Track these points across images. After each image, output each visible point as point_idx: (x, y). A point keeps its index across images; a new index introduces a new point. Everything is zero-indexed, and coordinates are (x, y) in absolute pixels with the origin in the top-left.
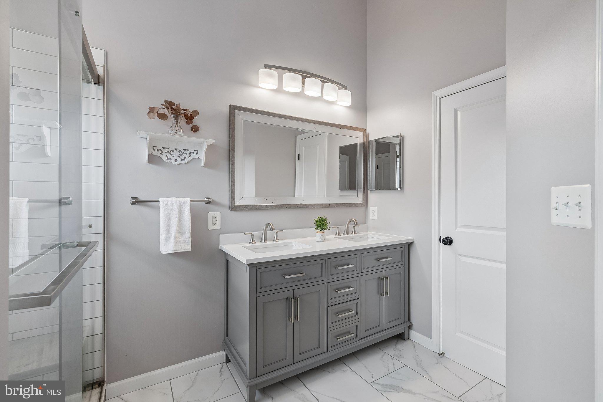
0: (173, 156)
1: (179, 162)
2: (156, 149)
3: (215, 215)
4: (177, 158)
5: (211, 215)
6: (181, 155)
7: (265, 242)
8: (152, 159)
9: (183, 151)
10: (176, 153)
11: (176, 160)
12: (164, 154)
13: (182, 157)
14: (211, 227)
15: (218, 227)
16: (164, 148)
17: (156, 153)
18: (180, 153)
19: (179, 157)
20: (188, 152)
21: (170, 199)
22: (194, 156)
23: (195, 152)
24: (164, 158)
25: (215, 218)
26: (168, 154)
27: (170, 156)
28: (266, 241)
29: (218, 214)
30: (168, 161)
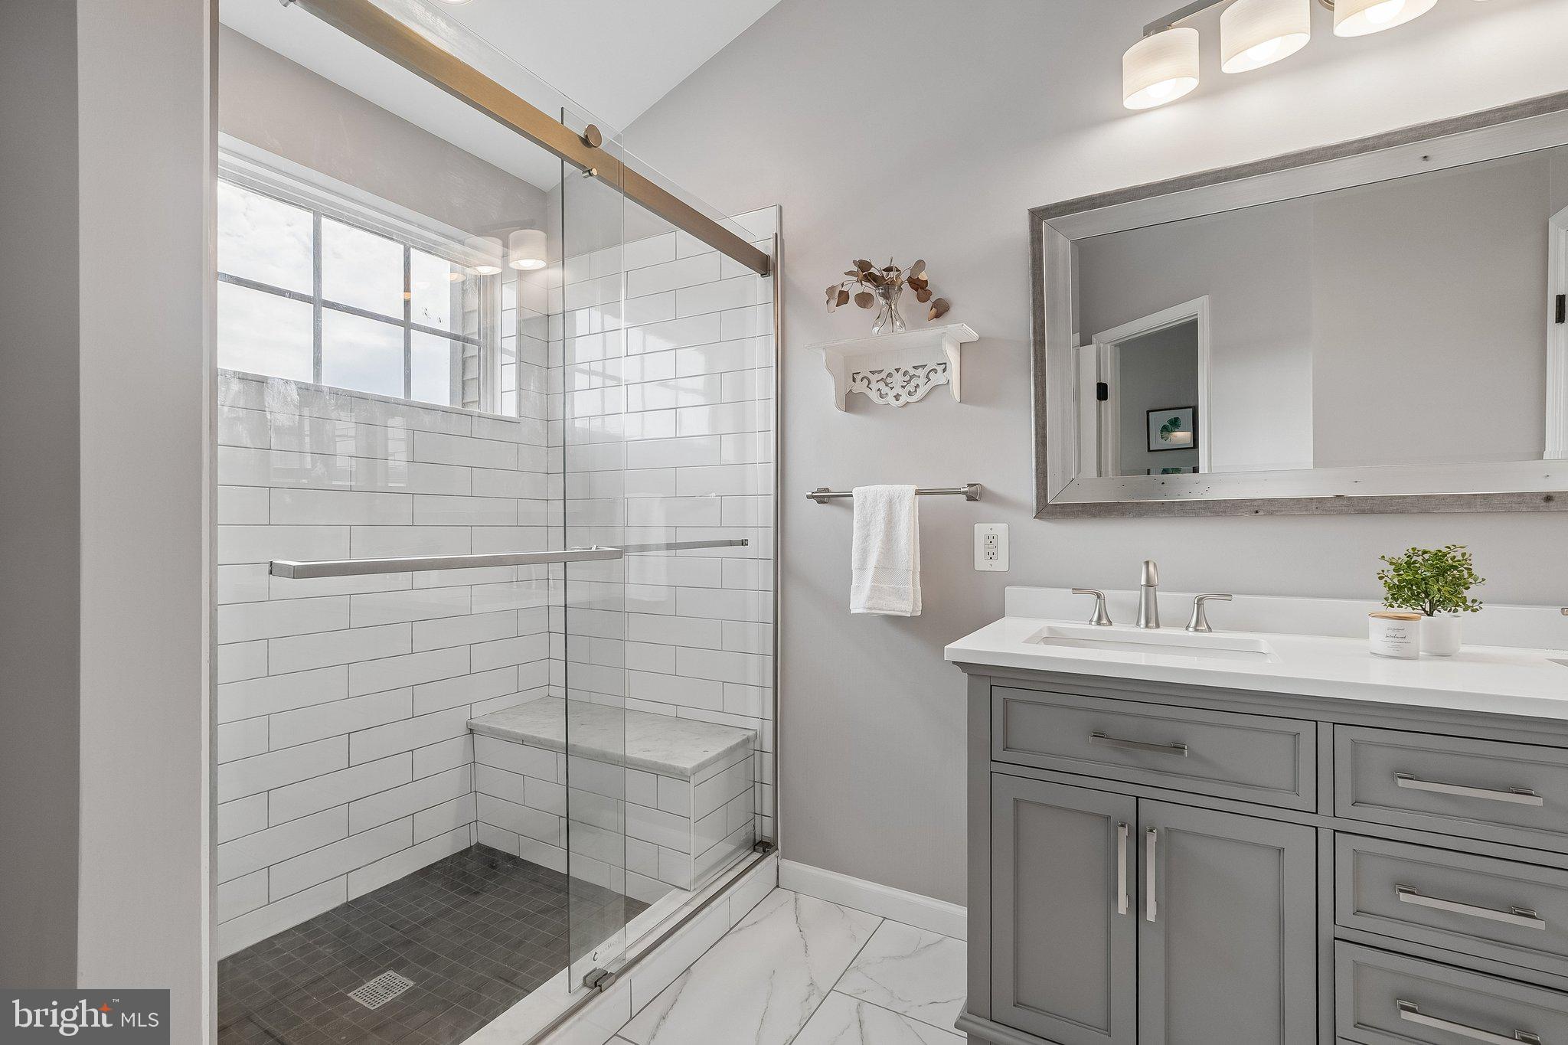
0: (892, 388)
1: (903, 399)
2: (858, 378)
3: (992, 533)
4: (900, 391)
5: (981, 530)
6: (908, 382)
7: (1147, 626)
8: (852, 402)
9: (912, 372)
10: (898, 378)
11: (897, 397)
12: (874, 385)
13: (910, 387)
14: (981, 563)
15: (1001, 564)
16: (873, 373)
17: (860, 387)
18: (907, 378)
19: (903, 387)
20: (921, 372)
21: (873, 488)
22: (938, 378)
23: (940, 369)
24: (873, 395)
25: (991, 539)
26: (881, 385)
27: (885, 390)
28: (1153, 624)
29: (1000, 529)
30: (881, 402)
